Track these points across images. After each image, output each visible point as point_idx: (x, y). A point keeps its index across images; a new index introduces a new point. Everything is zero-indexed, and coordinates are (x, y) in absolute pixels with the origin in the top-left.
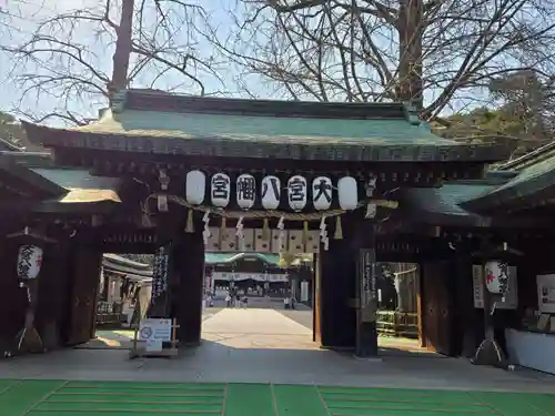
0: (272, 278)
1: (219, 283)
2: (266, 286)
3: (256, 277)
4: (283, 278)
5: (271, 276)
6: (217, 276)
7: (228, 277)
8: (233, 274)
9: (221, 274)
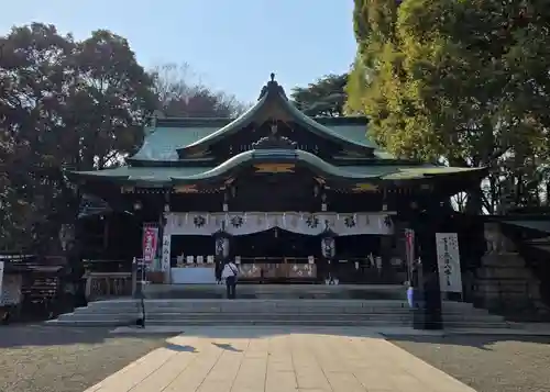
0: (340, 225)
1: (186, 247)
2: (327, 247)
3: (295, 223)
4: (374, 224)
5: (339, 218)
6: (180, 224)
7: (210, 225)
8: (227, 218)
9: (188, 218)
